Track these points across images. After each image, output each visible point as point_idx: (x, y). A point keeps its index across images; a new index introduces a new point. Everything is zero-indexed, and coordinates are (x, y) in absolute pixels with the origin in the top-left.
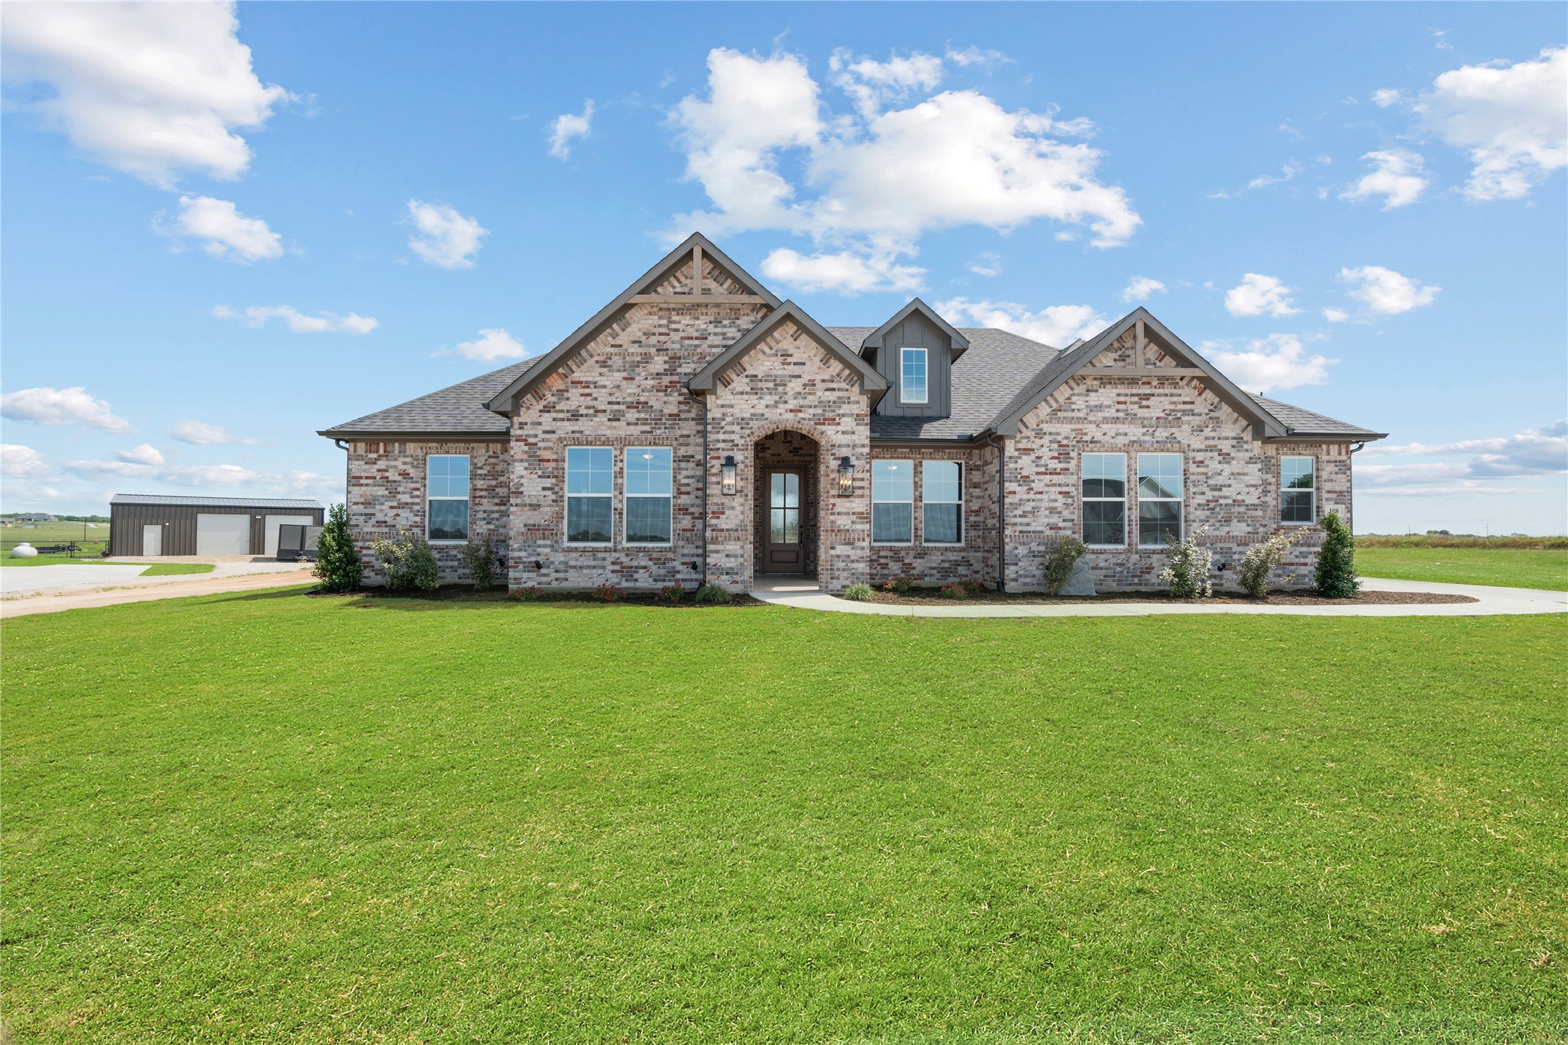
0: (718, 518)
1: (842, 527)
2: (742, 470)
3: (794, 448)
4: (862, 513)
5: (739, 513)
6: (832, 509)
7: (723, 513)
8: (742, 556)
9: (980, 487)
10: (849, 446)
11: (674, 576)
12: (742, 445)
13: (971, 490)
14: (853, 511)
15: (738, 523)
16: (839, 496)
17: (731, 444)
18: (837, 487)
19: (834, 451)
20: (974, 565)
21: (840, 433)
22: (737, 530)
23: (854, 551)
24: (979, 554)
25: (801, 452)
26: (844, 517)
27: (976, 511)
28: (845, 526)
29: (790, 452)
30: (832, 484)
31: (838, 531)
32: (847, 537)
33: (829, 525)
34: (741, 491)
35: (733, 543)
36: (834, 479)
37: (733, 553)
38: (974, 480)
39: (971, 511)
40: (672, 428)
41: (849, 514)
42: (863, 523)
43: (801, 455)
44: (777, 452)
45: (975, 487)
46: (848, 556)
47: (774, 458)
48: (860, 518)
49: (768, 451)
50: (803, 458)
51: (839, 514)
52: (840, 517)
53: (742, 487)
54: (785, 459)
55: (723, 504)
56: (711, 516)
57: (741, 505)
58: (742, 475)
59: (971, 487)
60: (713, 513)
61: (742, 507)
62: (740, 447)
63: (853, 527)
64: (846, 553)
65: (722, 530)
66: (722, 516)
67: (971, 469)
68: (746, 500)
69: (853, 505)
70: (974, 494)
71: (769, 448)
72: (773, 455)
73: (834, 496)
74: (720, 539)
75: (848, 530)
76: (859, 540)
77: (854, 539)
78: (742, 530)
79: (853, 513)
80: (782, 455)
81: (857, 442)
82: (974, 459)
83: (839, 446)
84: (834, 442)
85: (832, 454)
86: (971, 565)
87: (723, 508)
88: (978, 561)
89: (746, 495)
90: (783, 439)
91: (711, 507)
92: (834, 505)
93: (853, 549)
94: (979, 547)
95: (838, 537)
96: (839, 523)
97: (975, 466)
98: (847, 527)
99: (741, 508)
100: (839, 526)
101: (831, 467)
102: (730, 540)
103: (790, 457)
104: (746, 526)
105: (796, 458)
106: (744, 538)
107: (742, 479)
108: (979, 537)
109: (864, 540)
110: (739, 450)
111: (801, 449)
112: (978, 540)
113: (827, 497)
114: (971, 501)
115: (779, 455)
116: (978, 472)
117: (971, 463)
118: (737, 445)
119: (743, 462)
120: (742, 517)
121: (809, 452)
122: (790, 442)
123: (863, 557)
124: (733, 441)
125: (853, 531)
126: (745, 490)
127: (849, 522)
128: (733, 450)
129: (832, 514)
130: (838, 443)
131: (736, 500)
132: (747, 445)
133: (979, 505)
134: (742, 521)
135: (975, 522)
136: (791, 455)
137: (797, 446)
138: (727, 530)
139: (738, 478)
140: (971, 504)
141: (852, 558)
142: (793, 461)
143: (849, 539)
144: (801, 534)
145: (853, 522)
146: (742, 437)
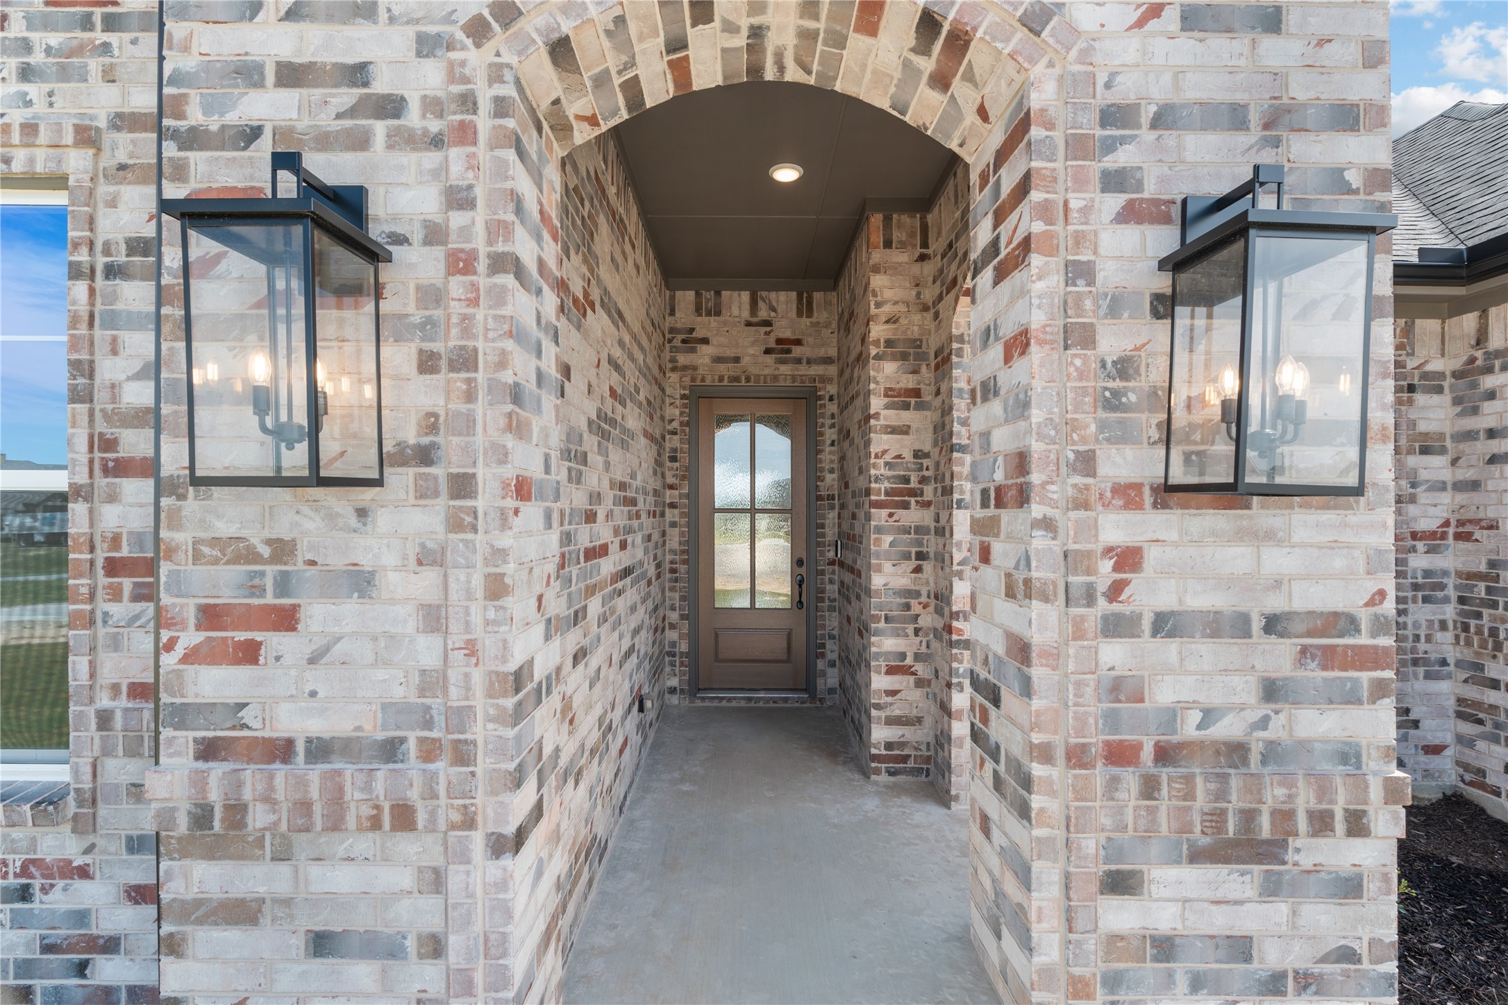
0: (249, 654)
1: (1189, 729)
2: (431, 296)
3: (779, 341)
4: (1343, 622)
5: (406, 620)
6: (1115, 591)
7: (286, 620)
8: (434, 947)
9: (1443, 451)
10: (1236, 117)
11: (81, 969)
12: (433, 106)
13: (1413, 461)
14: (1276, 603)
15: (398, 693)
16: (1168, 492)
17: (346, 96)
18: (1150, 422)
19: (1123, 157)
20: (1425, 724)
21: (1171, 18)
22: (390, 750)
23: (1280, 910)
24: (1444, 686)
25: (797, 351)
26: (1204, 651)
27: (1432, 535)
28: (1209, 716)
29: (768, 351)
30: (1113, 402)
31: (1164, 754)
32: (1236, 801)
33: (1094, 708)
34: (425, 456)
35: (364, 844)
36: (1124, 367)
37: (360, 921)
38: (1423, 427)
39: (1414, 536)
40: (64, 74)
41: (1239, 626)
42: (1352, 699)
43: (798, 361)
44: (730, 353)
45: (1425, 451)
46: (1241, 948)
47: (722, 368)
48: (1329, 657)
49: (704, 349)
50: (803, 370)
51: (1166, 625)
52: (1171, 649)
53: (431, 423)
54: (754, 370)
55: (282, 550)
56: (190, 638)
57: (428, 558)
58: (428, 327)
59: (1410, 451)
60: (211, 616)
61: (430, 576)
62: (414, 118)
63: (1276, 730)
64: (1221, 922)
65: (282, 750)
66: (274, 641)
67: (1411, 388)
68: (455, 524)
69: (1276, 561)
70: (1424, 475)
71: (705, 341)
72: (718, 360)
73: (1127, 495)
74: (258, 818)
75: (1236, 752)
76: (1321, 823)
77: (1284, 817)
78: (430, 751)
79: (1273, 624)
80: (746, 360)
81: (1300, 90)
82: (1421, 353)
83: (1164, 119)
84: (1126, 89)
85: (1114, 181)
86: (1416, 724)
87: (284, 584)
88: (1440, 713)
89: (463, 486)
90: (746, 314)
91: (197, 575)
92: (1128, 559)
93: (1272, 889)
94: (1444, 662)
95: (1165, 804)
96: (1164, 694)
97: (1425, 376)
98: (1228, 728)
99: (425, 584)
100: (1171, 716)
101: (1109, 275)
102: (335, 824)
103: (766, 366)
104: (461, 717)
105: (785, 369)
106: (447, 812)
107: (427, 363)
108: (1443, 625)
109: (1357, 826)
110: (404, 140)
111: (798, 342)
112: (1439, 636)
113: (1081, 503)
114: (1413, 499)
115: (737, 360)
116: (1436, 399)
117: (1411, 364)
118: (391, 107)
119: (434, 235)
120: (427, 650)
121: (822, 352)
122: (767, 323)
123: (1347, 955)
124: (358, 74)
125: (1272, 752)
126: (450, 444)
127: (1245, 690)
128: (361, 142)
129: (1116, 627)
130: (1159, 92)
131: (383, 520)
132: (468, 102)
133: (1441, 513)
134: (432, 682)
135: (1427, 573)
136: (770, 359)
137: (787, 334)
138: (320, 750)
139: (399, 356)
140: (1412, 510)
141: (1272, 957)
142: (776, 378)
143: (1248, 817)
144: (799, 583)
145: (1272, 691)
146: (427, 46)
